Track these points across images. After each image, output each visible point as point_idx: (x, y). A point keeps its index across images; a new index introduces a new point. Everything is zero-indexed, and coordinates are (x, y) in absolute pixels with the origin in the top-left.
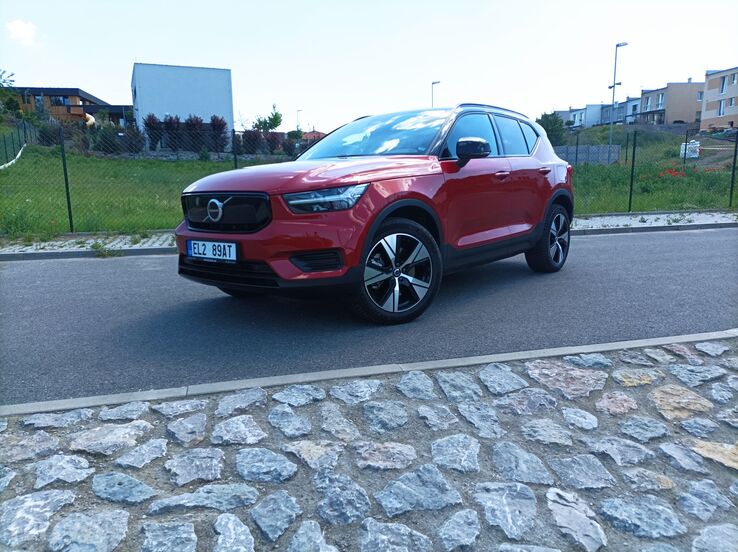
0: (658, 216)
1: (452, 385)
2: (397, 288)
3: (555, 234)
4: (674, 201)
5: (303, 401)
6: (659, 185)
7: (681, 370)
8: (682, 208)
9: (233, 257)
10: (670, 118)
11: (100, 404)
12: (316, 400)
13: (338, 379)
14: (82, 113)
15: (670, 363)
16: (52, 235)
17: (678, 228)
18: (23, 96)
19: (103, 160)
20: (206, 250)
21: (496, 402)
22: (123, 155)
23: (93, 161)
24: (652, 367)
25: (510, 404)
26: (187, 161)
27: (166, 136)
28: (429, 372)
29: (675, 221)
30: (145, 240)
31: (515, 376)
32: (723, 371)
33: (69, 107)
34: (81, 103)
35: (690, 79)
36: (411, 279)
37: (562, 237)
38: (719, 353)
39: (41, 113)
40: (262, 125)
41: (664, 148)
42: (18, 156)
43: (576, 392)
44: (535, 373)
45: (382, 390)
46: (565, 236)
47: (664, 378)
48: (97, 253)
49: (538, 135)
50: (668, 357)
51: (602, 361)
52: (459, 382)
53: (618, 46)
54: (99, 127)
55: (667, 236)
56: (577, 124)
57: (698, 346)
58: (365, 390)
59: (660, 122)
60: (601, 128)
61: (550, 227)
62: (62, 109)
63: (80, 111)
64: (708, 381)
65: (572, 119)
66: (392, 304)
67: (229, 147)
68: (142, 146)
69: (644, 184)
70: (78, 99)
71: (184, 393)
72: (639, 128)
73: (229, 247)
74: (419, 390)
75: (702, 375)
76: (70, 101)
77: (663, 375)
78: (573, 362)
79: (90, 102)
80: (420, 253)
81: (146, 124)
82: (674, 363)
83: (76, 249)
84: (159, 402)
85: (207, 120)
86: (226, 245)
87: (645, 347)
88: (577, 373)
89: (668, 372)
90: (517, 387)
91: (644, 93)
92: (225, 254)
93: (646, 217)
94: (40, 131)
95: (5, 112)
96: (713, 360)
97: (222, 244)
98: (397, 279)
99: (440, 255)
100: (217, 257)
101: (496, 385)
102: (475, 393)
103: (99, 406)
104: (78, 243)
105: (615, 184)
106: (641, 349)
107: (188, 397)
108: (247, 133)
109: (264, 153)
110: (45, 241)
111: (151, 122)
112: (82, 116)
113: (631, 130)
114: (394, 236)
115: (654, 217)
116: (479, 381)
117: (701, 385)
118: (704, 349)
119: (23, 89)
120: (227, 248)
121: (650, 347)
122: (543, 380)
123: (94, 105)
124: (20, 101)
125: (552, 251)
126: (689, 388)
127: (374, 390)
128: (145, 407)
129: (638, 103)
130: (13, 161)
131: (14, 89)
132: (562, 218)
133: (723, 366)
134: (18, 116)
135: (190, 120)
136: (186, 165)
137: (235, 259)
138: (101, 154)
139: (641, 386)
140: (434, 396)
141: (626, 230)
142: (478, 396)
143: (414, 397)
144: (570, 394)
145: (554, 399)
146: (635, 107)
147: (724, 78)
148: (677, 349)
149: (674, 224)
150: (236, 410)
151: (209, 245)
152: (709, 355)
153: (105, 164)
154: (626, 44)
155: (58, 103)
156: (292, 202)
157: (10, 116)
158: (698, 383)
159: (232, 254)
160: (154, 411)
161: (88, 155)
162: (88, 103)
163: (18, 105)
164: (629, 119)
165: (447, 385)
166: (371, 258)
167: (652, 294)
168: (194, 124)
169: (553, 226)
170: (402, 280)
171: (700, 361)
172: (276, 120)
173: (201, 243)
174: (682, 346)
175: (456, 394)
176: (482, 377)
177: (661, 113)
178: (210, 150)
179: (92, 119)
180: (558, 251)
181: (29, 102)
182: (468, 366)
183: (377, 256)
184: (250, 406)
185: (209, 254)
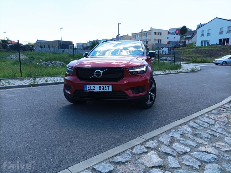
20: (95, 88)
31: (209, 119)
35: (128, 35)
36: (152, 94)
44: (212, 117)
53: (119, 24)
73: (108, 87)
78: (212, 113)
90: (214, 122)
92: (106, 89)
97: (104, 86)
100: (101, 90)
102: (209, 125)
137: (111, 91)
144: (225, 122)
147: (136, 35)
151: (97, 86)
159: (110, 89)
173: (92, 86)
185: (97, 90)
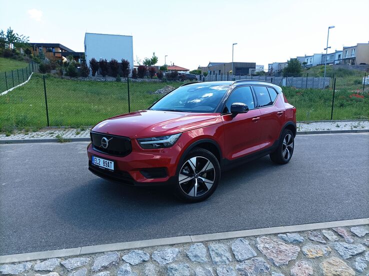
0: (346, 123)
1: (217, 253)
2: (196, 184)
3: (285, 145)
4: (356, 114)
5: (137, 262)
6: (349, 102)
7: (340, 246)
8: (360, 118)
9: (113, 168)
10: (358, 62)
11: (36, 259)
12: (144, 261)
13: (158, 246)
14: (61, 56)
15: (335, 241)
16: (38, 128)
17: (356, 131)
18: (33, 47)
19: (69, 81)
20: (100, 162)
21: (238, 266)
22: (79, 78)
23: (65, 81)
24: (325, 244)
25: (245, 269)
26: (110, 82)
27: (100, 69)
28: (205, 243)
29: (355, 127)
30: (83, 132)
31: (250, 248)
32: (364, 248)
33: (55, 53)
34: (60, 51)
36: (203, 179)
37: (290, 146)
38: (363, 235)
39: (41, 56)
40: (148, 62)
41: (354, 78)
42: (29, 79)
43: (281, 261)
44: (261, 246)
45: (179, 255)
46: (291, 145)
47: (330, 252)
48: (59, 140)
49: (277, 93)
50: (335, 237)
51: (298, 239)
52: (220, 251)
53: (329, 28)
54: (69, 63)
55: (350, 137)
56: (309, 64)
57: (352, 229)
58: (171, 255)
59: (353, 64)
60: (321, 66)
61: (283, 142)
62: (51, 54)
63: (60, 55)
64: (354, 255)
65: (306, 61)
66: (193, 193)
67: (131, 75)
68: (88, 74)
69: (341, 101)
70: (59, 49)
71: (78, 253)
72: (342, 67)
73: (111, 163)
74: (198, 256)
75: (352, 251)
76: (54, 50)
77: (330, 250)
78: (283, 239)
79: (65, 50)
80: (209, 166)
81: (91, 63)
82: (337, 241)
83: (48, 138)
84: (66, 258)
85: (120, 61)
86: (110, 162)
87: (323, 229)
88: (284, 247)
89: (333, 248)
90: (250, 256)
91: (344, 48)
92: (109, 166)
93: (339, 123)
94: (40, 66)
95: (25, 56)
96: (359, 240)
97: (108, 161)
98: (196, 179)
99: (219, 167)
100: (105, 167)
101: (239, 254)
102: (228, 259)
103: (35, 260)
104: (50, 134)
105: (326, 100)
106: (320, 230)
107: (81, 255)
108: (140, 67)
109: (148, 78)
110: (35, 132)
111: (93, 62)
112: (61, 58)
113: (337, 68)
114: (195, 158)
115: (344, 123)
116: (231, 251)
117: (350, 258)
118: (355, 232)
119: (33, 44)
120: (110, 164)
121: (325, 229)
122: (264, 252)
123: (67, 52)
124: (32, 50)
125: (284, 154)
126: (344, 260)
127: (174, 256)
128: (57, 262)
129: (341, 53)
130: (27, 81)
131: (29, 44)
132: (290, 136)
133: (364, 244)
134: (31, 57)
135: (112, 61)
136: (109, 84)
138: (68, 77)
139: (317, 258)
140: (206, 260)
141: (328, 132)
142: (229, 261)
143: (195, 261)
144: (278, 263)
145: (269, 266)
146: (339, 56)
148: (340, 231)
149: (354, 129)
150: (102, 267)
151: (102, 160)
152: (357, 236)
153: (70, 83)
154: (334, 27)
155: (50, 51)
156: (142, 143)
157: (27, 57)
158: (349, 257)
159: (112, 167)
160: (62, 265)
161: (62, 78)
162: (64, 51)
163: (30, 52)
164: (336, 62)
165: (214, 253)
166: (183, 168)
167: (334, 184)
168: (114, 63)
169: (285, 141)
170: (199, 180)
171: (352, 241)
172: (154, 60)
173: (98, 159)
174: (343, 230)
175: (217, 259)
176: (233, 248)
177: (354, 59)
178: (121, 76)
179: (65, 59)
180: (287, 153)
181: (36, 50)
182: (227, 239)
183: (186, 168)
184: (110, 264)
185: (102, 165)
